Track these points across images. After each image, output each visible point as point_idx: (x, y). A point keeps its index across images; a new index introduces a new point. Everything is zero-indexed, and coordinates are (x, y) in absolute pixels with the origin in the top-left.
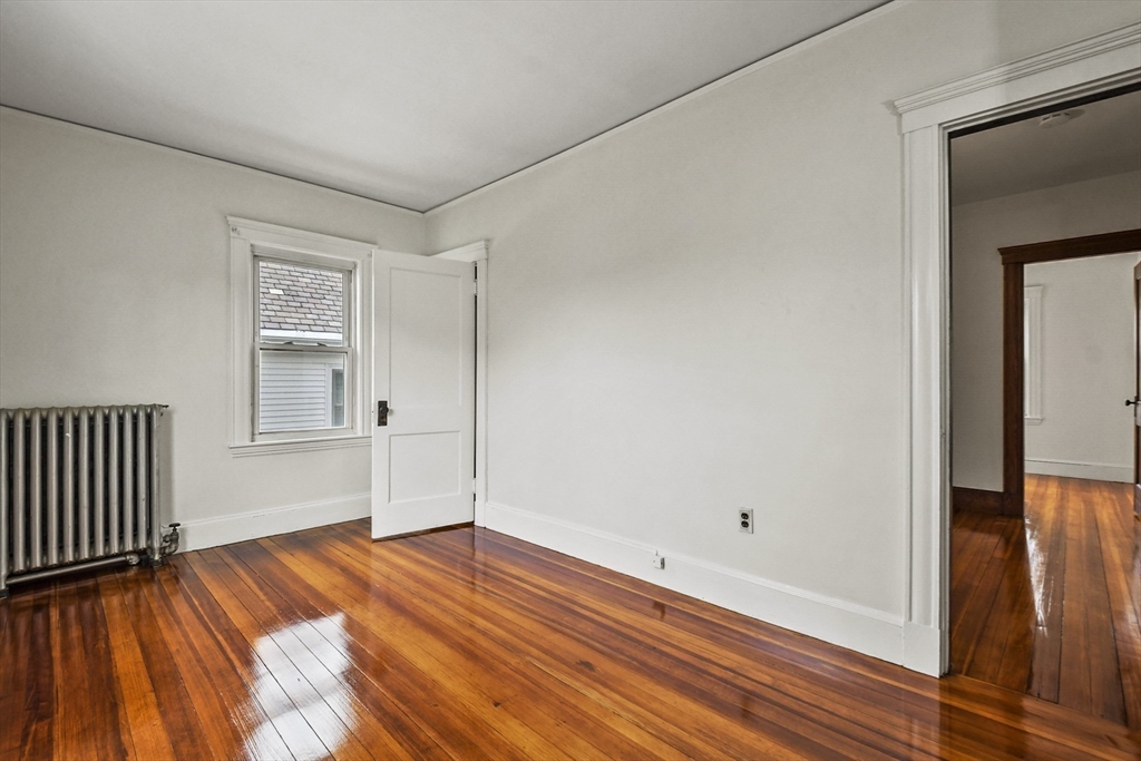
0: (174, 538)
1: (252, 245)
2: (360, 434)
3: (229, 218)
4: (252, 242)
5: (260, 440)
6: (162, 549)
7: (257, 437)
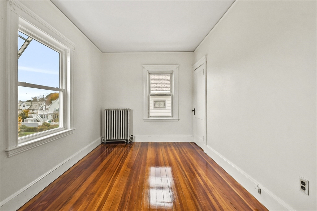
0: (132, 138)
1: (148, 71)
2: (174, 118)
3: (143, 65)
4: (148, 70)
5: (150, 118)
6: (129, 140)
7: (150, 117)
